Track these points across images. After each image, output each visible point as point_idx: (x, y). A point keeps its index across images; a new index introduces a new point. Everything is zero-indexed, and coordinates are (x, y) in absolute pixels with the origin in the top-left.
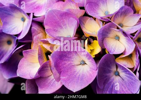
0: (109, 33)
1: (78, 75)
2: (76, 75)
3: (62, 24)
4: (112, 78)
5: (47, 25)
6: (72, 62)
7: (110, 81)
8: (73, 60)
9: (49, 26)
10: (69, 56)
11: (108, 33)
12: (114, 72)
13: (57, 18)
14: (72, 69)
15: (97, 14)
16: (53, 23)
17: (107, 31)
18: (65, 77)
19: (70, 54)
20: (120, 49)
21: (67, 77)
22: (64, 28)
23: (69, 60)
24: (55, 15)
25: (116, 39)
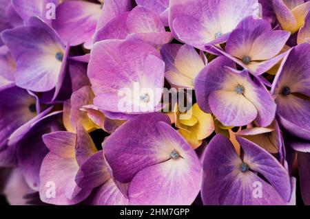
0: (222, 81)
1: (166, 184)
2: (162, 184)
3: (127, 72)
4: (237, 180)
5: (94, 76)
6: (151, 156)
7: (234, 187)
8: (152, 150)
9: (100, 80)
10: (144, 143)
11: (218, 80)
12: (238, 167)
13: (113, 61)
14: (152, 172)
15: (198, 38)
16: (106, 72)
17: (217, 76)
18: (138, 194)
19: (145, 137)
20: (246, 113)
21: (142, 192)
22: (131, 80)
23: (145, 152)
24: (108, 53)
25: (238, 93)
